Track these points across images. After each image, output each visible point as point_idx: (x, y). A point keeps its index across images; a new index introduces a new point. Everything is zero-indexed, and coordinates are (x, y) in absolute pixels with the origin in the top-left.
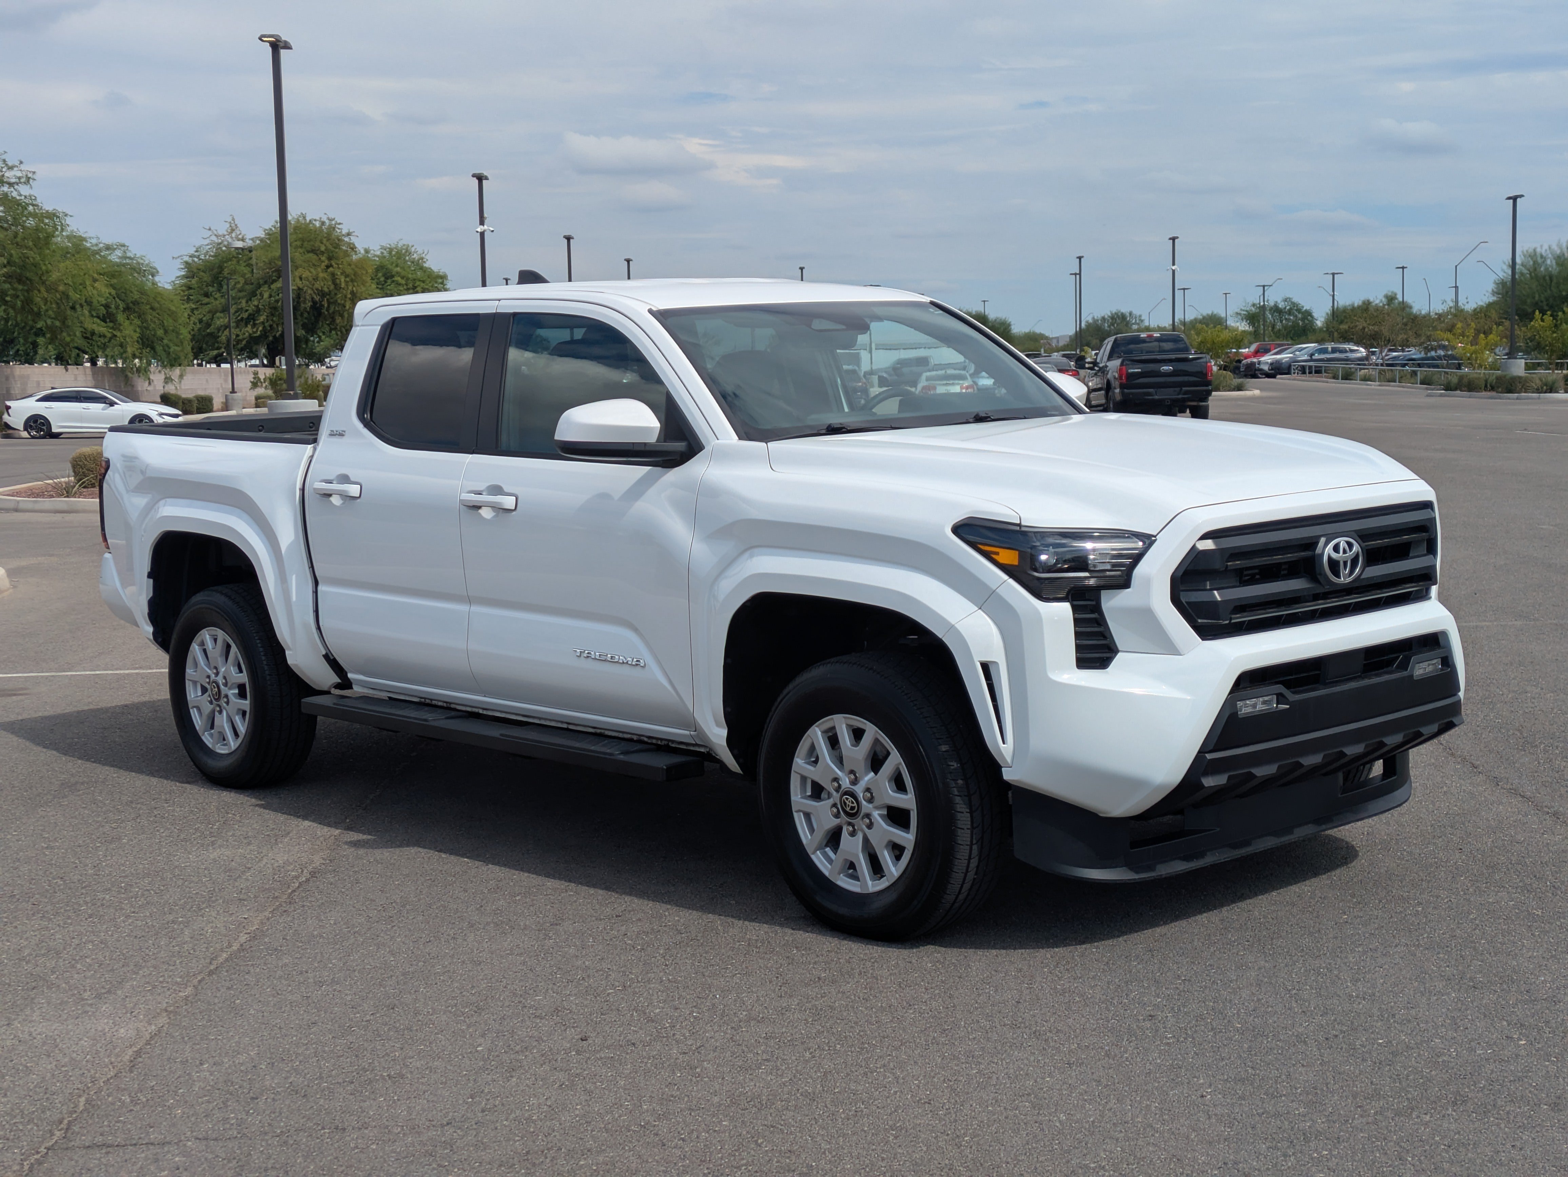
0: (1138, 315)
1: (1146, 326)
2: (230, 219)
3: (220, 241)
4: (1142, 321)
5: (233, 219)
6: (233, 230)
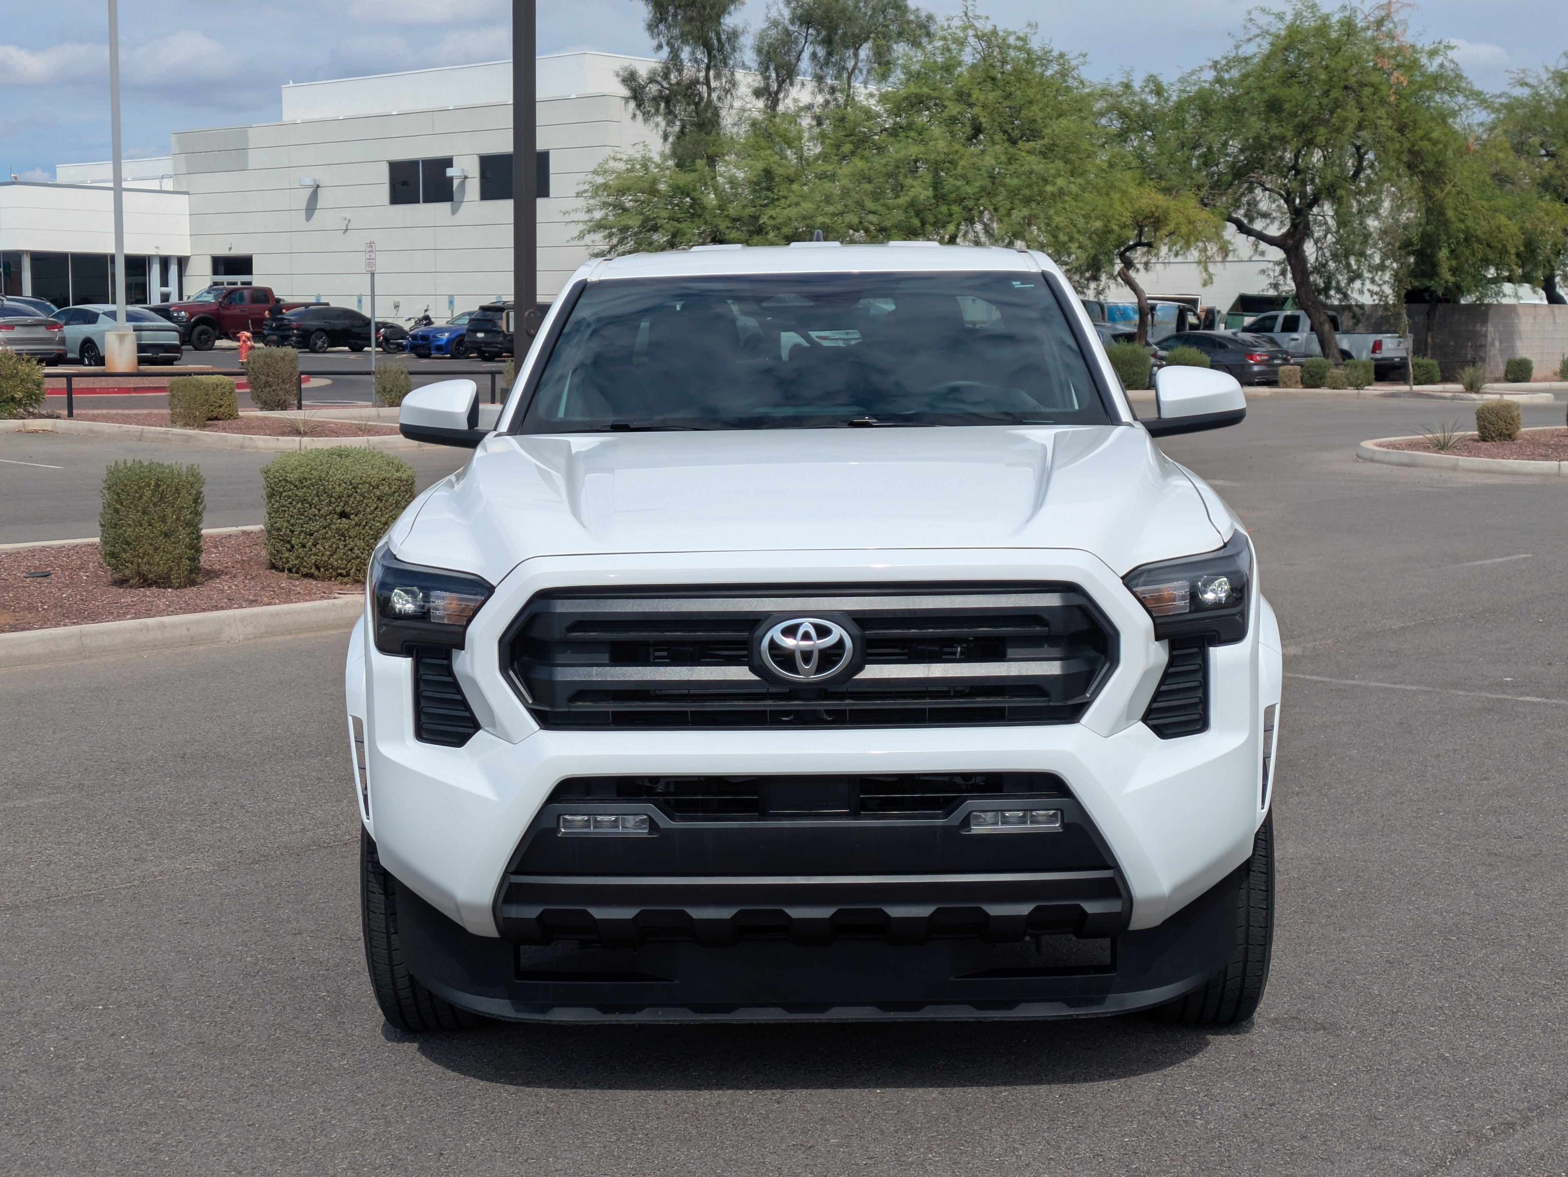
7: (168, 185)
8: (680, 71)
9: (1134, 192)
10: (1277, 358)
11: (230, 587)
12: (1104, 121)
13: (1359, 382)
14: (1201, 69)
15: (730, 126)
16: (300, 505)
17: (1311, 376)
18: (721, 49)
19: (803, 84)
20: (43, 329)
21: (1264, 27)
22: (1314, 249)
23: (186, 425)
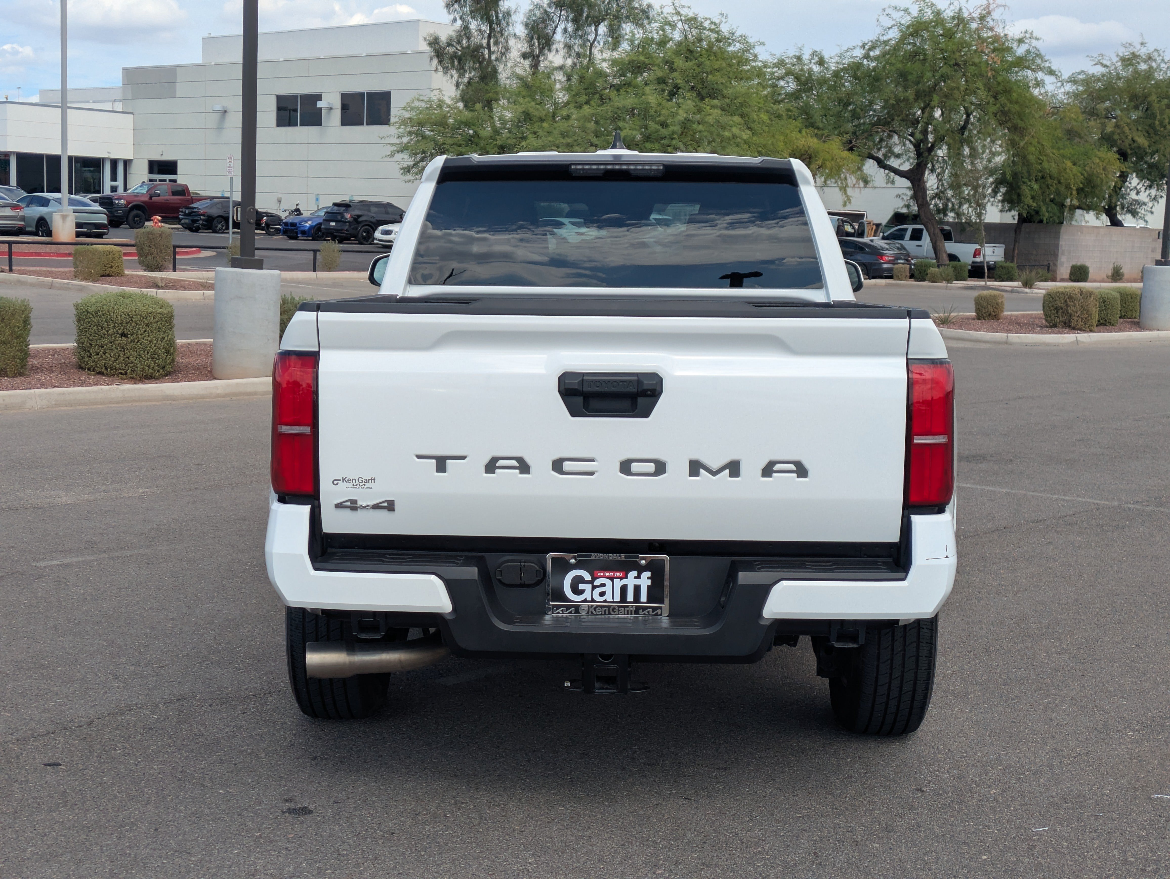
7: (119, 107)
8: (469, 38)
9: (795, 135)
10: (901, 259)
11: (46, 378)
12: (782, 83)
13: (949, 278)
14: (854, 48)
15: (504, 79)
16: (95, 328)
17: (920, 273)
18: (499, 24)
19: (557, 51)
20: (9, 209)
21: (898, 20)
22: (936, 180)
23: (85, 279)
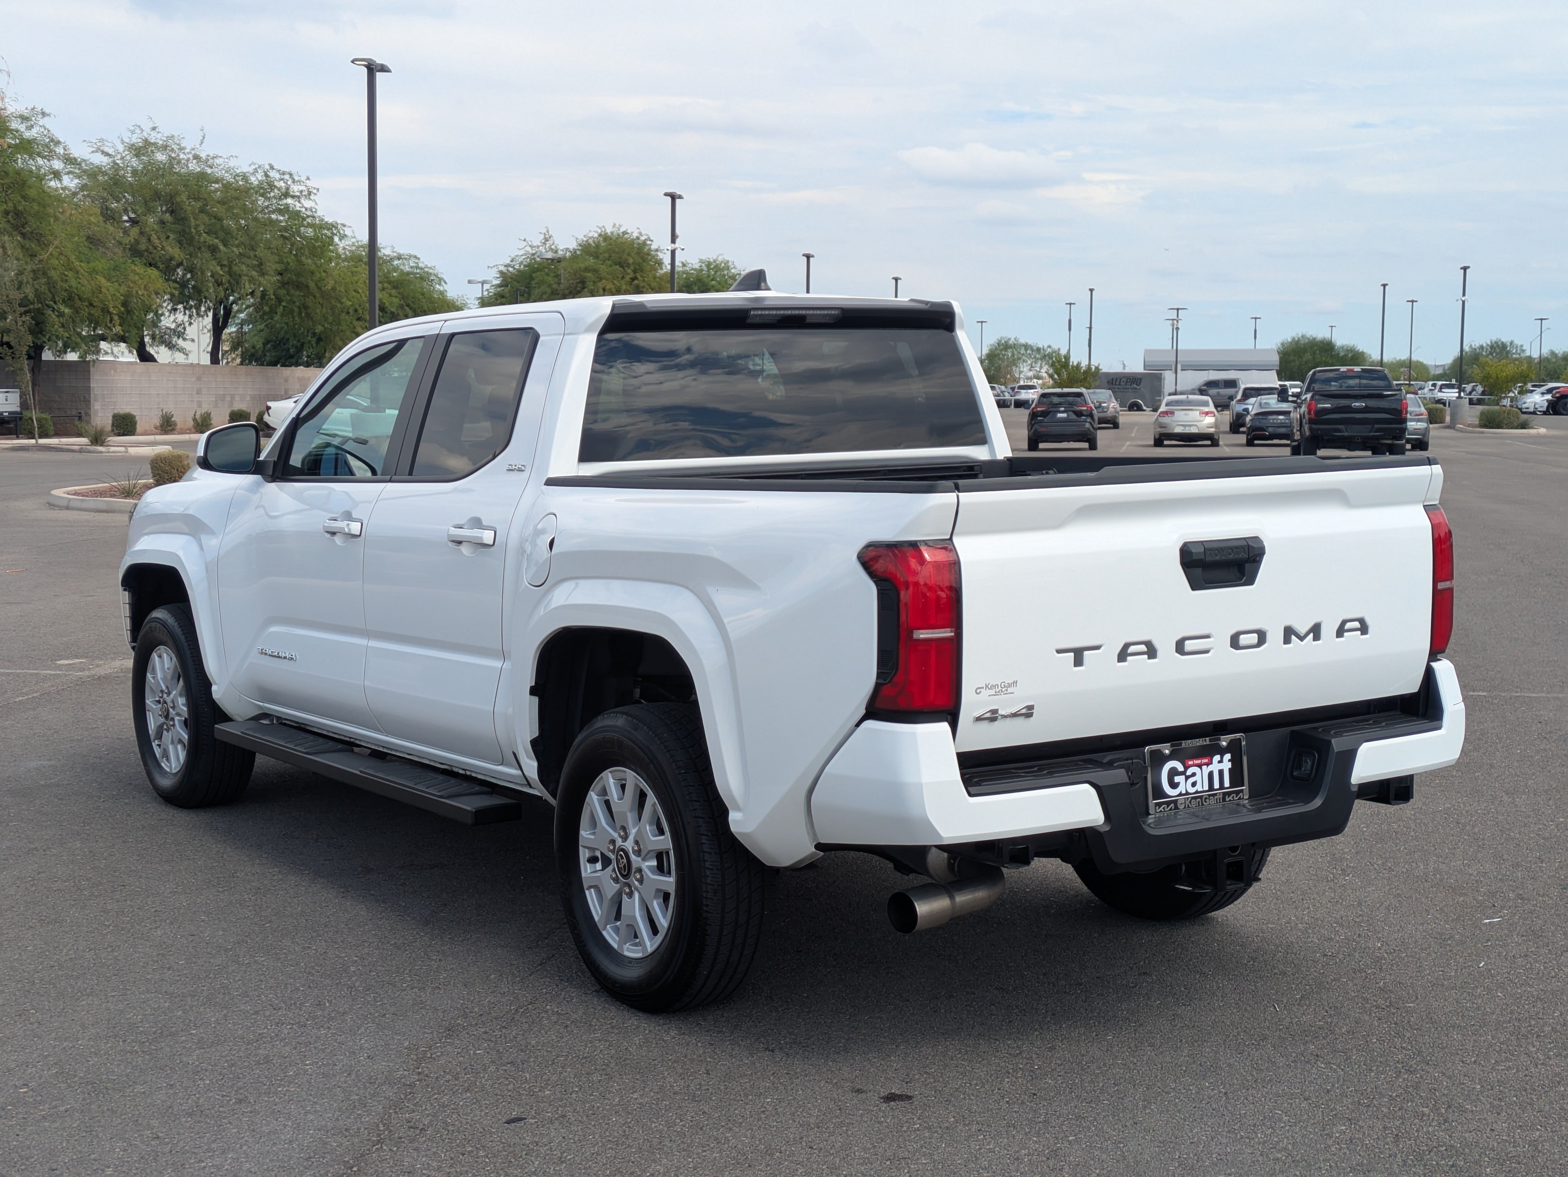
0: (1519, 345)
1: (1526, 357)
2: (544, 231)
3: (534, 252)
4: (1523, 351)
5: (548, 231)
6: (547, 240)
